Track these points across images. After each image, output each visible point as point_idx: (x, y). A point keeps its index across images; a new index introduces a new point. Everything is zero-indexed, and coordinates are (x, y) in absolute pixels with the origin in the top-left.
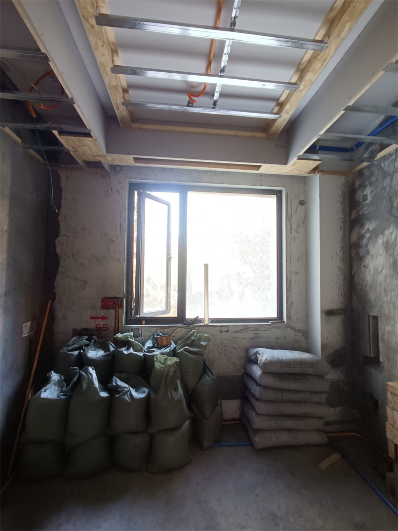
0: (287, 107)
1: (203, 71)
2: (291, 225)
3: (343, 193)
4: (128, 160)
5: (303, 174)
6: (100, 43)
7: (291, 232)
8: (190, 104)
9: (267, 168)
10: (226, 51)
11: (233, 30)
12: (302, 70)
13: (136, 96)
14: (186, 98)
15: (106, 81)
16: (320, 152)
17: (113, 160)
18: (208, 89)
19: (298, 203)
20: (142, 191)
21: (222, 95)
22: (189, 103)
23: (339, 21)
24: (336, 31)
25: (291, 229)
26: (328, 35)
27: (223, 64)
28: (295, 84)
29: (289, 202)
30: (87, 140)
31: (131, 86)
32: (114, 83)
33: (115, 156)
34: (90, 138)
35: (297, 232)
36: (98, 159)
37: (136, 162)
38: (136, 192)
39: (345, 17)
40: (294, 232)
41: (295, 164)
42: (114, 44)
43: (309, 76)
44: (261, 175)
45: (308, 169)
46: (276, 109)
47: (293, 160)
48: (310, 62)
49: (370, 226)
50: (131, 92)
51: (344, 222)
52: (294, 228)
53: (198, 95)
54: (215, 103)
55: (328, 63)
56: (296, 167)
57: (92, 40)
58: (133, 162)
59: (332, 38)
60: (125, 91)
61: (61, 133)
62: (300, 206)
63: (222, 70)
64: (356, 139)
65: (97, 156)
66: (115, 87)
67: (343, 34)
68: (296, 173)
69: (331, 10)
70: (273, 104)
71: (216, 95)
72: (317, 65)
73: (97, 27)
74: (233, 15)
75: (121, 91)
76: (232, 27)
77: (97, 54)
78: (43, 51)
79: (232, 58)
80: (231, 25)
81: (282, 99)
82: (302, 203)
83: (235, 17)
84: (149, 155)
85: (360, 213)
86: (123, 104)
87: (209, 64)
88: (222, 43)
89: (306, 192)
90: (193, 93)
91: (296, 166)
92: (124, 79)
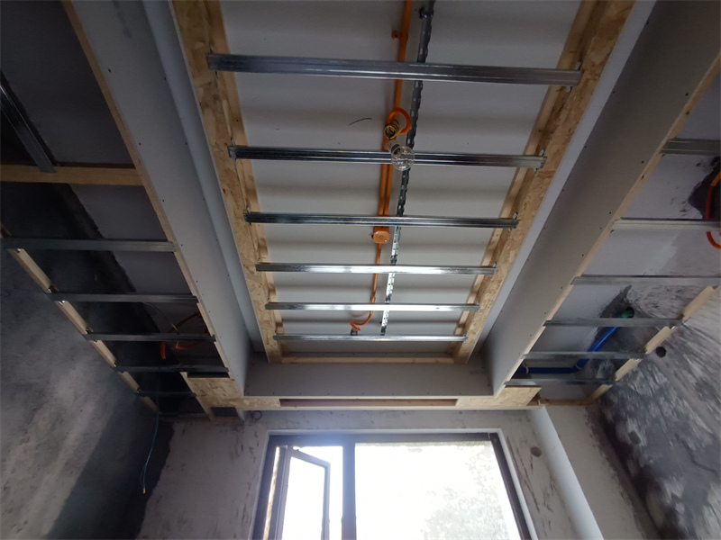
0: (472, 327)
1: (368, 300)
2: (533, 494)
3: (595, 431)
4: (272, 402)
5: (520, 407)
6: (257, 285)
7: (538, 510)
8: (353, 333)
9: (466, 402)
10: (389, 282)
11: (394, 265)
12: (478, 292)
13: (289, 329)
14: (349, 327)
15: (258, 317)
16: (532, 375)
17: (252, 404)
18: (373, 316)
19: (529, 453)
20: (287, 447)
21: (390, 321)
22: (352, 331)
23: (501, 250)
24: (502, 258)
25: (535, 501)
26: (494, 260)
27: (388, 294)
28: (473, 305)
29: (515, 452)
30: (222, 381)
31: (285, 320)
32: (266, 317)
33: (255, 398)
34: (226, 379)
35: (549, 509)
36: (232, 404)
37: (282, 405)
38: (278, 450)
39: (506, 247)
40: (543, 509)
41: (503, 394)
42: (272, 285)
43: (486, 297)
44: (461, 412)
45: (525, 400)
46: (459, 331)
47: (500, 389)
48: (483, 284)
49: (673, 489)
50: (285, 325)
51: (622, 482)
52: (540, 499)
53: (363, 322)
54: (383, 330)
55: (504, 284)
56: (507, 397)
57: (250, 283)
58: (279, 405)
59: (499, 264)
60: (279, 325)
61: (192, 374)
62: (534, 457)
63: (388, 298)
64: (576, 356)
65: (230, 400)
66: (268, 322)
67: (510, 260)
68: (509, 406)
69: (490, 243)
70: (454, 326)
71: (384, 322)
72: (493, 286)
73: (256, 273)
74: (393, 254)
75: (274, 325)
76: (393, 262)
77: (251, 294)
78: (194, 294)
79: (396, 287)
80: (392, 261)
81: (463, 320)
82: (536, 452)
83: (395, 256)
84: (300, 395)
85: (642, 465)
86: (275, 337)
87: (373, 294)
88: (385, 276)
89: (536, 434)
90: (356, 321)
91: (507, 395)
92: (278, 314)
